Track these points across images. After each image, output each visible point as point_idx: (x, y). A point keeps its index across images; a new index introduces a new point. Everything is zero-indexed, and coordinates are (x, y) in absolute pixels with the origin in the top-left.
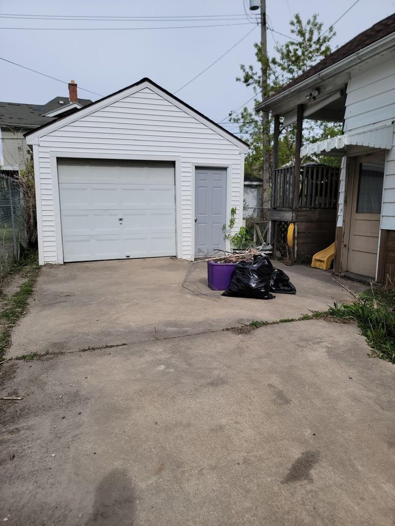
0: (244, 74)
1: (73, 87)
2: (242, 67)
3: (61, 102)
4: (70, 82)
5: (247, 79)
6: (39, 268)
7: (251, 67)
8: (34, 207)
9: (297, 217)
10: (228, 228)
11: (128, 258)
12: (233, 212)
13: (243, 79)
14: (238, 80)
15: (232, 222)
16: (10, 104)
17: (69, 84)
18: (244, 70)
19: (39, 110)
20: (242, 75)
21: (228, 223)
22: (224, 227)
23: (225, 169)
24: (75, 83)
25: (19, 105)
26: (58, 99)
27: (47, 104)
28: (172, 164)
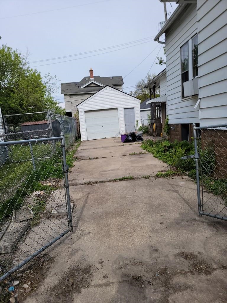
0: (159, 61)
1: (91, 71)
2: (158, 58)
3: (87, 79)
4: (90, 70)
5: (161, 62)
6: (81, 142)
7: (161, 58)
8: (79, 125)
9: (156, 121)
10: (136, 127)
11: (105, 138)
12: (137, 121)
13: (159, 63)
14: (156, 64)
15: (137, 125)
16: (67, 83)
17: (90, 71)
18: (159, 59)
19: (78, 84)
20: (158, 61)
21: (136, 125)
22: (135, 126)
23: (134, 108)
24: (92, 70)
25: (70, 83)
26: (86, 78)
27: (81, 81)
28: (117, 109)
